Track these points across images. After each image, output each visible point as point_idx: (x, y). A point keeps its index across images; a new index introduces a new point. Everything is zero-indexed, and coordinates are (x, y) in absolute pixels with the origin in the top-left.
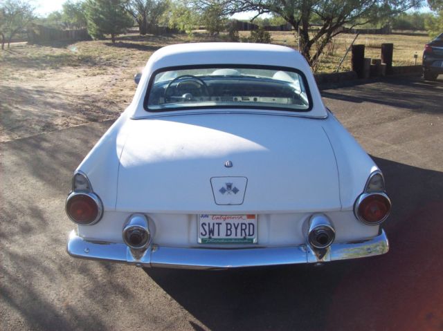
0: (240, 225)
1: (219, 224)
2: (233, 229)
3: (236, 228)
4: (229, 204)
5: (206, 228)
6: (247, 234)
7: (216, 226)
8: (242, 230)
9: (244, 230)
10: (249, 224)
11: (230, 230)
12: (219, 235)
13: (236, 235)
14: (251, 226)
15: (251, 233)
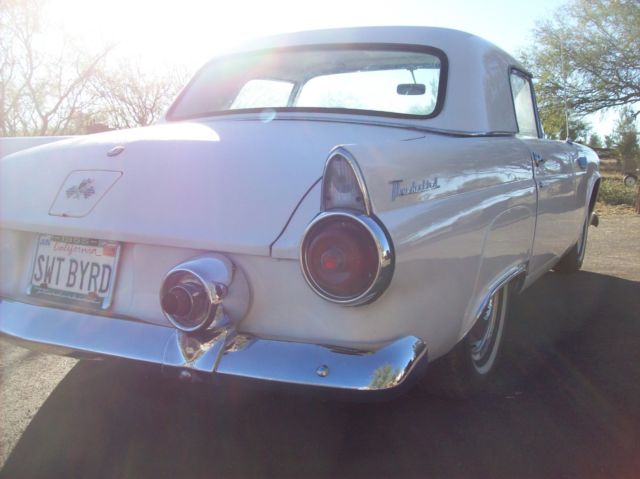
0: (90, 267)
1: (61, 260)
2: (79, 274)
3: (83, 272)
4: (64, 215)
5: (44, 264)
6: (98, 287)
7: (57, 263)
8: (92, 276)
9: (95, 277)
10: (105, 266)
11: (74, 274)
12: (57, 283)
13: (81, 288)
14: (107, 270)
15: (104, 287)
